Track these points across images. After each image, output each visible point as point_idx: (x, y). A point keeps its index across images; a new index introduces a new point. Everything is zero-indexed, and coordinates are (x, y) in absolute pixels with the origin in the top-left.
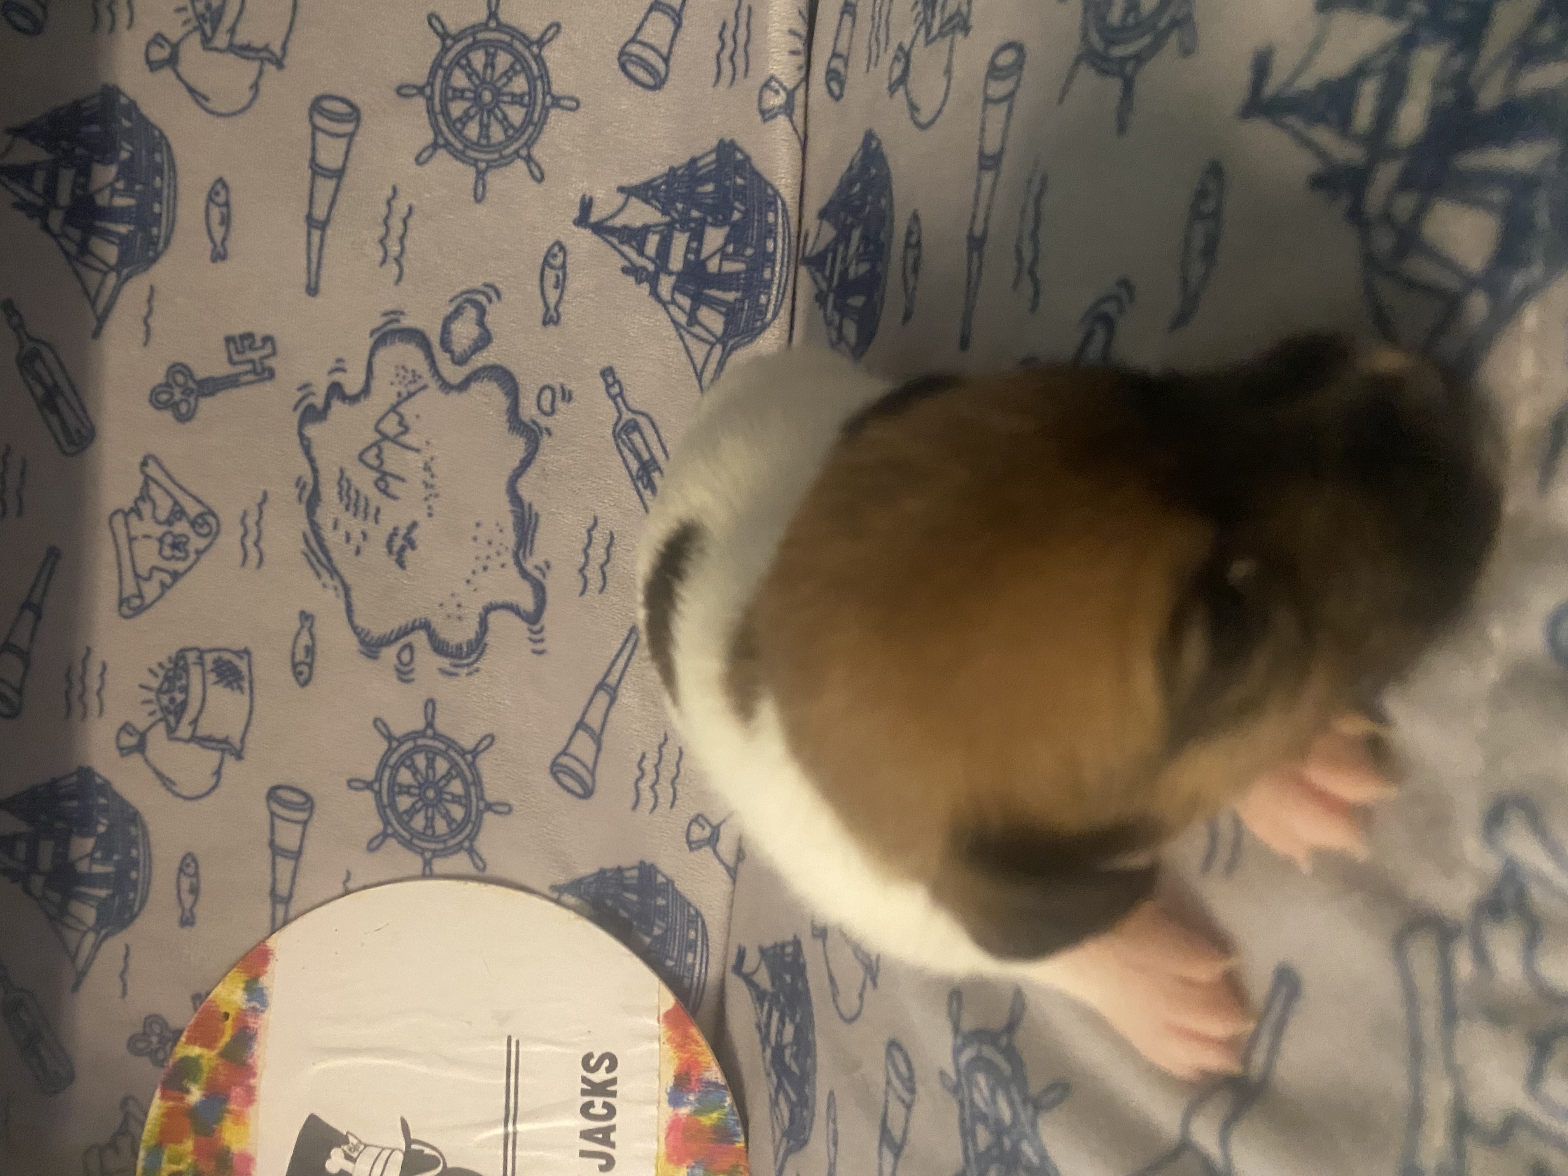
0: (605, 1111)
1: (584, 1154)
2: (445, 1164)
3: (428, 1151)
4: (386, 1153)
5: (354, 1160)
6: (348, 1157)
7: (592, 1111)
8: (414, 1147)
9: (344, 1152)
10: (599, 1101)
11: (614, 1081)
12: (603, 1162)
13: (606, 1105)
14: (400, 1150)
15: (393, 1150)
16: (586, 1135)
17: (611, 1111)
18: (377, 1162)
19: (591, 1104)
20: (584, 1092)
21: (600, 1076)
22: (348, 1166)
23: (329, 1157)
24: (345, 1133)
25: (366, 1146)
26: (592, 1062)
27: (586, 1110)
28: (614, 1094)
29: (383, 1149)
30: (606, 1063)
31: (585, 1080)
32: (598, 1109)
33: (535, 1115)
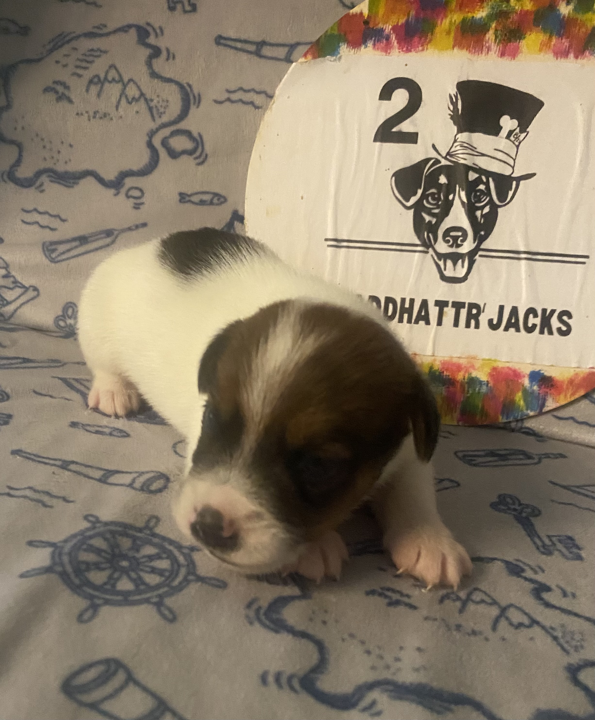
0: (530, 325)
1: (501, 308)
2: (500, 206)
3: (511, 193)
4: (511, 162)
5: (508, 137)
6: (510, 133)
7: (531, 316)
8: (514, 183)
9: (515, 130)
10: (538, 321)
11: (551, 333)
12: (495, 322)
13: (534, 326)
14: (512, 173)
15: (513, 167)
16: (514, 311)
17: (530, 330)
18: (506, 156)
19: (536, 316)
20: (544, 311)
21: (555, 323)
22: (504, 133)
23: (512, 118)
24: (528, 130)
25: (518, 147)
26: (565, 318)
27: (531, 311)
28: (542, 332)
29: (514, 160)
30: (564, 328)
31: (553, 311)
32: (532, 321)
33: (531, 275)
